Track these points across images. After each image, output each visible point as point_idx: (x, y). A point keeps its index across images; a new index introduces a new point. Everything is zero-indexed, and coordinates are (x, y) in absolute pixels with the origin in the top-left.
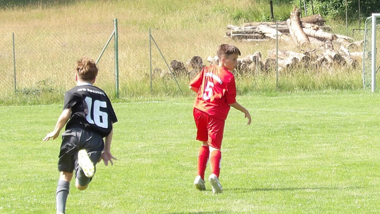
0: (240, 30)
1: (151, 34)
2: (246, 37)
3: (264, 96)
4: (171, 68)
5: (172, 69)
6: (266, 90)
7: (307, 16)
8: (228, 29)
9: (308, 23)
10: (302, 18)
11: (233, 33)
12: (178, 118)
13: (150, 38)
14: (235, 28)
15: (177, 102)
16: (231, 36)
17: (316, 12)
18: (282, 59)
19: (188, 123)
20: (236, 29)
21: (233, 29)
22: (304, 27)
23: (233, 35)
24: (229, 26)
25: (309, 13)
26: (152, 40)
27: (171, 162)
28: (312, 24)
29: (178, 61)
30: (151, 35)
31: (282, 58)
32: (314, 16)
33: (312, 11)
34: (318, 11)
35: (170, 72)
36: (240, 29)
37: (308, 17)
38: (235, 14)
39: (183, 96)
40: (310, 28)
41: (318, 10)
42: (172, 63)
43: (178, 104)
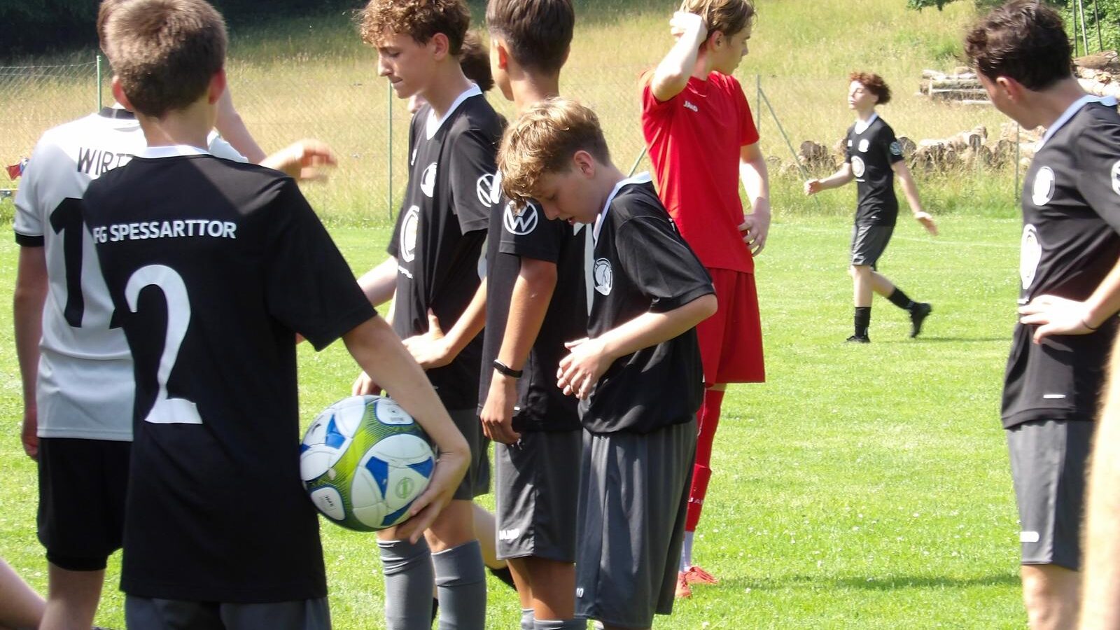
0: (948, 82)
1: (761, 87)
2: (959, 97)
3: (986, 217)
4: (800, 157)
5: (802, 158)
6: (994, 205)
7: (1088, 54)
8: (925, 77)
9: (1089, 67)
10: (1078, 59)
11: (935, 87)
12: (802, 259)
13: (759, 95)
14: (938, 75)
15: (808, 226)
16: (930, 93)
17: (1109, 45)
18: (1031, 141)
19: (822, 268)
20: (940, 78)
21: (933, 79)
22: (1081, 77)
23: (935, 91)
24: (926, 72)
25: (1093, 48)
26: (762, 99)
27: (776, 347)
28: (1098, 70)
29: (816, 143)
30: (760, 90)
31: (1031, 139)
32: (1103, 54)
33: (1099, 44)
34: (1111, 44)
35: (798, 165)
36: (948, 78)
37: (1091, 56)
38: (940, 48)
39: (823, 213)
40: (1094, 77)
41: (1112, 42)
42: (802, 147)
43: (809, 229)
